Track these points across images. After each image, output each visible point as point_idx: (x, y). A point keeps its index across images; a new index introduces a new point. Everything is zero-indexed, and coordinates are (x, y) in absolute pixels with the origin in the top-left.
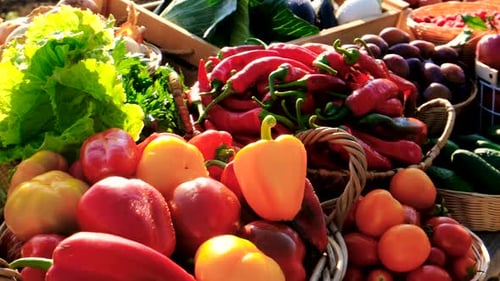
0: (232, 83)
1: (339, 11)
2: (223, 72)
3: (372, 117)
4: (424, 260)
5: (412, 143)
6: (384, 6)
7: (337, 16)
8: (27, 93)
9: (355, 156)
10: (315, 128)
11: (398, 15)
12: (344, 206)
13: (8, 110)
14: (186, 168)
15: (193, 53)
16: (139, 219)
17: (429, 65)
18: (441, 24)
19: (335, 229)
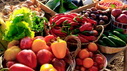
0: (56, 23)
1: (84, 2)
2: (55, 20)
3: (84, 32)
4: (92, 65)
5: (94, 36)
6: (93, 1)
7: (83, 3)
8: (13, 26)
9: (79, 43)
10: (71, 35)
11: (96, 3)
12: (76, 53)
13: (9, 30)
14: (42, 46)
15: (51, 13)
16: (28, 61)
17: (101, 16)
18: (105, 5)
19: (74, 58)
